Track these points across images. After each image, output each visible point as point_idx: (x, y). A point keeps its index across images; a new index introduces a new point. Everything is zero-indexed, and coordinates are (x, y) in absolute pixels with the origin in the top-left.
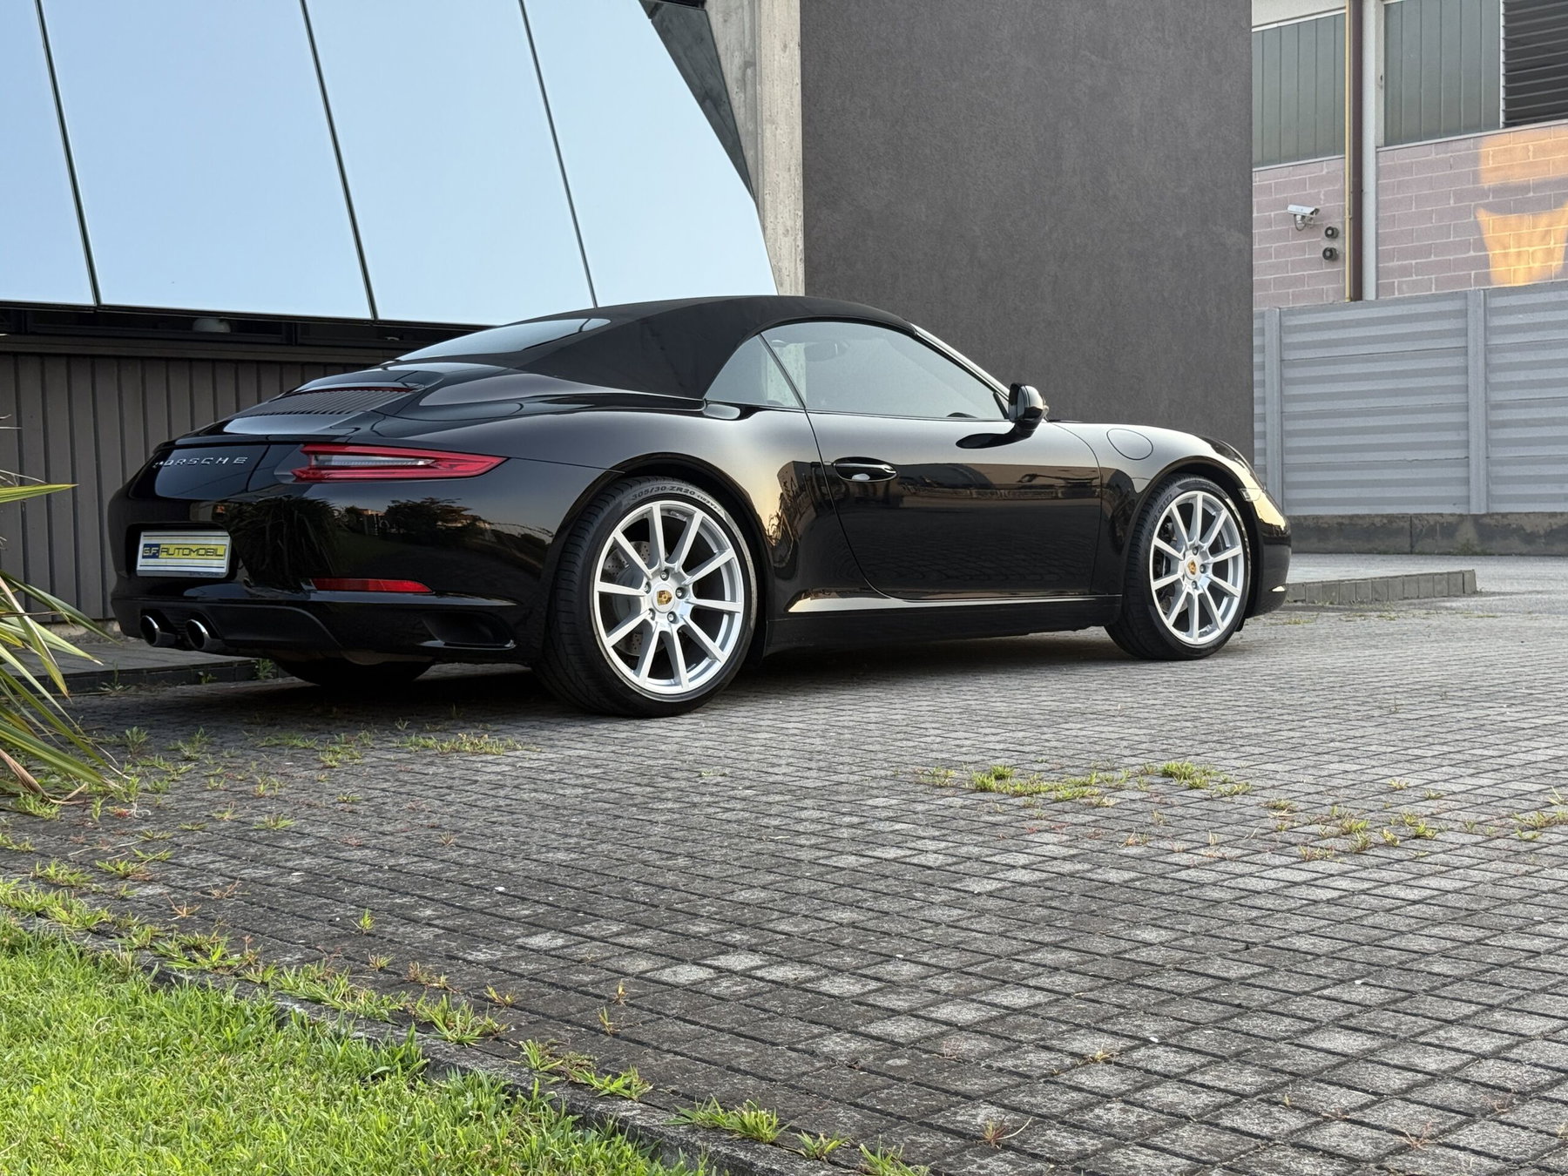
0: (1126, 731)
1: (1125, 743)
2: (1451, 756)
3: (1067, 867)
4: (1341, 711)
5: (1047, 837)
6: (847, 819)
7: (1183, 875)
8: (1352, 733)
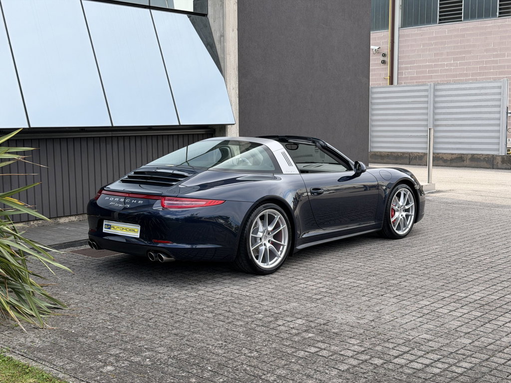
0: (358, 282)
1: (360, 289)
2: (453, 297)
3: (364, 357)
4: (416, 271)
5: (353, 341)
6: (294, 331)
7: (396, 361)
8: (422, 283)
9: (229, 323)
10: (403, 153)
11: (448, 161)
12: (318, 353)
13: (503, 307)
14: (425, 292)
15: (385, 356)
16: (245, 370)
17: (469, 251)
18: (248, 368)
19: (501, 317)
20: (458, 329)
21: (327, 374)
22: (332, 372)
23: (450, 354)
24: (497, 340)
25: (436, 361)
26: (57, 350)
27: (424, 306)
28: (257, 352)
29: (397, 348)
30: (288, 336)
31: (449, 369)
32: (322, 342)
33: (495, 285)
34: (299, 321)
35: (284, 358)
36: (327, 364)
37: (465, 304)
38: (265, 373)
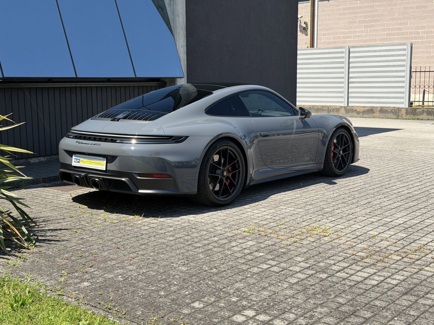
2: (380, 221)
4: (346, 200)
9: (189, 245)
10: (323, 106)
11: (361, 112)
12: (270, 269)
13: (424, 229)
14: (356, 218)
15: (328, 271)
16: (207, 284)
17: (389, 184)
18: (210, 283)
19: (423, 238)
20: (388, 248)
21: (279, 286)
22: (284, 285)
23: (384, 269)
24: (422, 257)
25: (372, 275)
26: (37, 269)
27: (357, 229)
28: (216, 268)
29: (338, 264)
30: (242, 256)
31: (385, 281)
32: (272, 260)
33: (414, 212)
34: (250, 243)
35: (240, 274)
36: (279, 278)
37: (391, 227)
38: (225, 286)
